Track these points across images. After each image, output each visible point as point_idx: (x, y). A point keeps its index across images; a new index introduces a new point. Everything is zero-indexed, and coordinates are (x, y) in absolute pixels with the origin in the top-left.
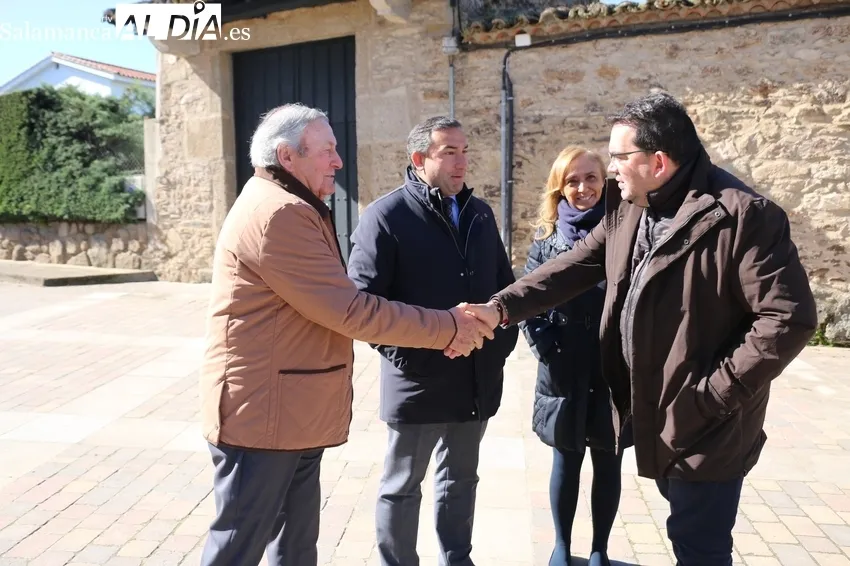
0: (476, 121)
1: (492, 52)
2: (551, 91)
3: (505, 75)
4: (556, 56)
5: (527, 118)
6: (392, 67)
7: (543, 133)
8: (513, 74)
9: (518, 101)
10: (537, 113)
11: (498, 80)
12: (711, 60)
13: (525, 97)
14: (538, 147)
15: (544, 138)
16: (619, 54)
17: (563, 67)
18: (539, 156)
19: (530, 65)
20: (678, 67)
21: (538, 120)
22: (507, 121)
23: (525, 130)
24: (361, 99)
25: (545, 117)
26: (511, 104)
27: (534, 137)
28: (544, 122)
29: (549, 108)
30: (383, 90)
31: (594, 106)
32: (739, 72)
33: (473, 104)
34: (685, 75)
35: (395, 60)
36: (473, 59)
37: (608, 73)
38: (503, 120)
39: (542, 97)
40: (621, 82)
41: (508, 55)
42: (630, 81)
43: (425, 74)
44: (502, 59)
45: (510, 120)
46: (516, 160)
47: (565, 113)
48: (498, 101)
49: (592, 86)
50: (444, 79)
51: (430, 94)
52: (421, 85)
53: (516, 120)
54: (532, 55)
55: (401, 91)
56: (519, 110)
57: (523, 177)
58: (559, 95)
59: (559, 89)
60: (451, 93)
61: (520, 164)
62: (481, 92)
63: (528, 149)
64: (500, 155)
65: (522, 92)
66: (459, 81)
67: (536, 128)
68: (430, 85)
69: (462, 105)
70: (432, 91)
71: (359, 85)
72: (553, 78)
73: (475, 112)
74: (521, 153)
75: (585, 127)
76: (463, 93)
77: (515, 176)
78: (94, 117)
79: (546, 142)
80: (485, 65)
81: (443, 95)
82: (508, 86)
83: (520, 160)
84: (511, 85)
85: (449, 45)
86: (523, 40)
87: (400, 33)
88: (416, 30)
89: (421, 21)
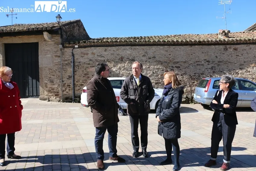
0: (66, 62)
1: (70, 48)
2: (82, 57)
3: (72, 53)
4: (83, 50)
5: (77, 62)
6: (47, 50)
8: (74, 53)
9: (75, 58)
10: (79, 61)
11: (71, 54)
12: (112, 52)
13: (77, 58)
14: (80, 68)
15: (81, 66)
16: (95, 50)
17: (85, 52)
18: (80, 70)
19: (78, 51)
20: (106, 53)
21: (80, 62)
22: (73, 62)
23: (77, 64)
24: (40, 57)
25: (81, 62)
26: (74, 59)
27: (79, 66)
28: (81, 63)
29: (82, 60)
30: (45, 55)
31: (91, 60)
32: (117, 55)
33: (66, 59)
34: (108, 55)
35: (48, 49)
36: (66, 49)
37: (93, 54)
38: (72, 62)
39: (80, 58)
40: (96, 55)
41: (73, 49)
42: (98, 55)
43: (55, 52)
44: (72, 50)
45: (74, 62)
46: (75, 70)
47: (85, 61)
48: (71, 58)
49: (90, 56)
50: (59, 53)
51: (56, 56)
52: (54, 54)
53: (75, 62)
54: (78, 49)
55: (49, 56)
56: (75, 61)
57: (77, 74)
58: (84, 57)
59: (84, 56)
60: (61, 56)
61: (76, 71)
62: (67, 56)
63: (77, 68)
64: (72, 69)
65: (76, 57)
66: (63, 54)
67: (79, 64)
68: (56, 54)
69: (63, 59)
70: (57, 55)
71: (39, 54)
72: (82, 54)
73: (66, 60)
74: (76, 69)
75: (89, 64)
76: (64, 56)
77: (75, 74)
79: (81, 67)
80: (68, 51)
81: (59, 57)
82: (73, 55)
83: (76, 70)
84: (74, 55)
85: (61, 46)
86: (76, 46)
87: (49, 43)
88: (53, 43)
89: (54, 41)
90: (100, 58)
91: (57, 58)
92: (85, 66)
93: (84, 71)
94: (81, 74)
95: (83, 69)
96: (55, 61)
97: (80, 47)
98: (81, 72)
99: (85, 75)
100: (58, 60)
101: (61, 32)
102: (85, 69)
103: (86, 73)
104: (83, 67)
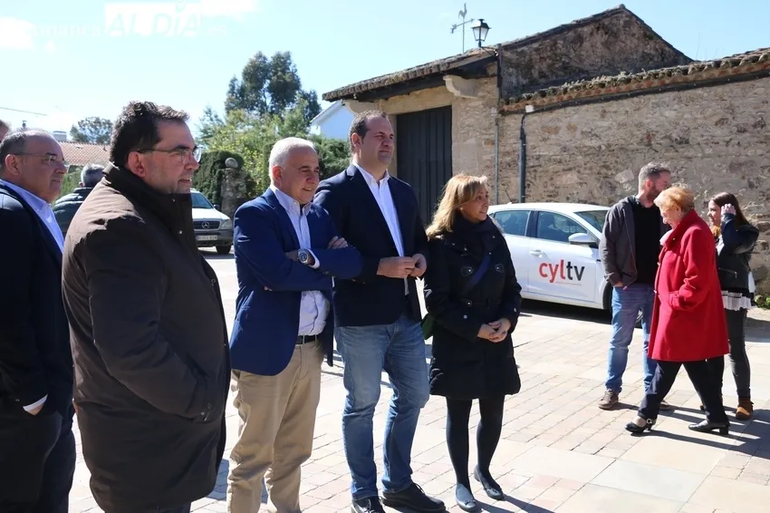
0: (508, 159)
1: (516, 116)
2: (544, 140)
3: (522, 130)
4: (547, 117)
5: (533, 157)
6: (469, 126)
7: (540, 166)
8: (526, 131)
9: (529, 147)
10: (538, 153)
11: (518, 132)
12: (621, 118)
13: (532, 144)
14: (538, 174)
15: (541, 169)
16: (576, 116)
17: (550, 124)
18: (538, 181)
19: (535, 123)
20: (605, 124)
21: (538, 158)
22: (522, 158)
23: (532, 164)
24: (454, 145)
25: (542, 156)
26: (524, 148)
27: (536, 168)
28: (541, 159)
29: (544, 151)
30: (465, 140)
31: (565, 149)
32: (636, 125)
33: (508, 149)
34: (610, 128)
35: (471, 121)
36: (507, 120)
37: (571, 128)
38: (520, 158)
39: (540, 144)
40: (578, 134)
41: (524, 118)
42: (582, 133)
43: (485, 129)
44: (521, 120)
45: (524, 158)
46: (527, 183)
47: (551, 154)
48: (519, 146)
49: (564, 136)
50: (493, 133)
51: (488, 142)
52: (483, 137)
53: (527, 158)
54: (535, 118)
55: (473, 141)
56: (528, 153)
57: (531, 194)
58: (548, 142)
59: (548, 138)
60: (496, 141)
61: (529, 185)
62: (511, 141)
63: (532, 176)
64: (519, 180)
65: (530, 141)
66: (500, 135)
67: (536, 163)
68: (487, 137)
69: (502, 149)
70: (489, 139)
71: (453, 136)
72: (545, 131)
73: (508, 153)
74: (529, 178)
75: (560, 162)
76: (503, 141)
77: (527, 193)
78: (325, 155)
79: (543, 171)
80: (513, 123)
81: (493, 143)
82: (523, 137)
84: (525, 136)
85: (494, 111)
86: (529, 109)
87: (472, 104)
88: (480, 103)
89: (483, 97)
90: (588, 143)
91: (489, 148)
92: (551, 167)
93: (549, 183)
94: (541, 194)
95: (546, 179)
96: (485, 157)
97: (538, 110)
98: (541, 189)
99: (550, 196)
100: (491, 153)
101: (499, 69)
102: (552, 179)
103: (552, 192)
104: (547, 171)
